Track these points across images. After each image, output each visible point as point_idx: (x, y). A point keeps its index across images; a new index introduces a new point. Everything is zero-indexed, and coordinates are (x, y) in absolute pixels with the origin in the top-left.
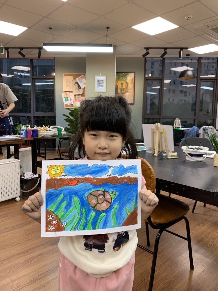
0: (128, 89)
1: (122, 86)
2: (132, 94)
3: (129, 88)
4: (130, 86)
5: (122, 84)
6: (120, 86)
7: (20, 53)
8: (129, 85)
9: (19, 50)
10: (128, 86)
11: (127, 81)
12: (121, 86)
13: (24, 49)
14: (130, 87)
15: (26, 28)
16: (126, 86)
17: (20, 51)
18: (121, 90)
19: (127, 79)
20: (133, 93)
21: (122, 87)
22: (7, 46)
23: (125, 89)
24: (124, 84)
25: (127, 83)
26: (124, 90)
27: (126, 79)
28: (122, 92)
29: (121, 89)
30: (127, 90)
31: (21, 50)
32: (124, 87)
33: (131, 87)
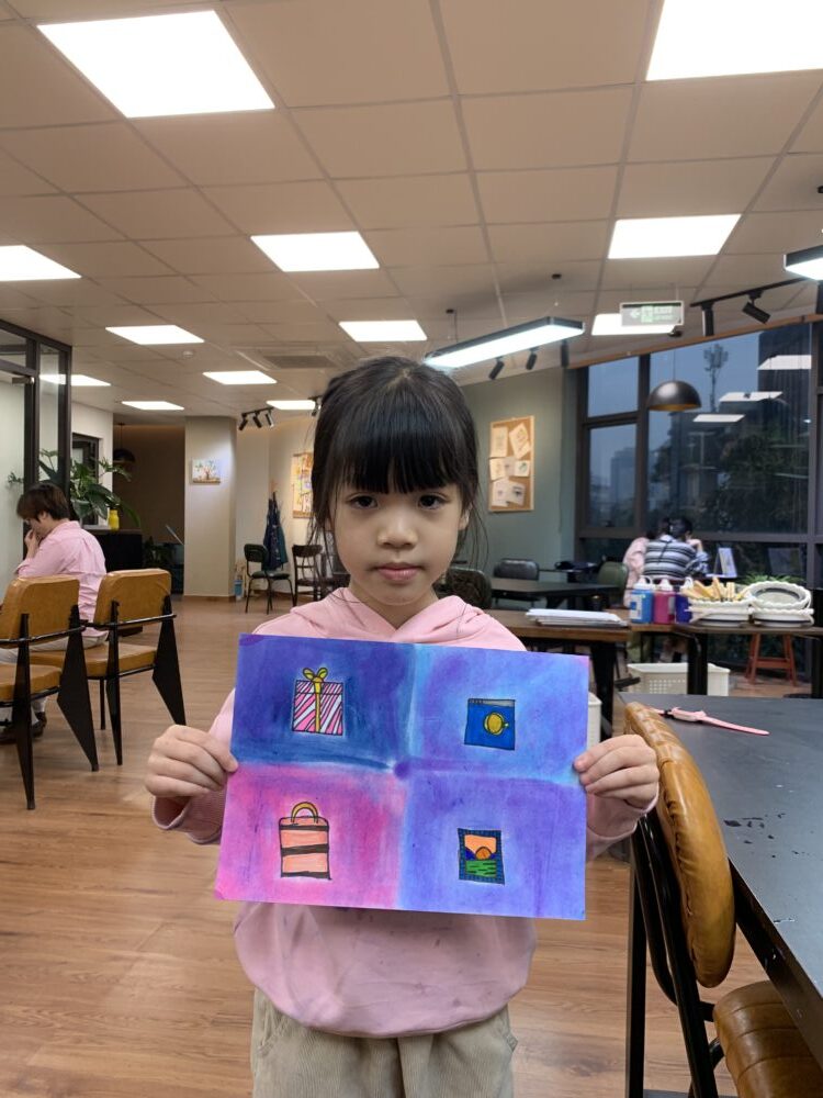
7: (751, 310)
9: (746, 299)
13: (765, 294)
15: (735, 218)
17: (750, 301)
22: (704, 296)
31: (753, 298)
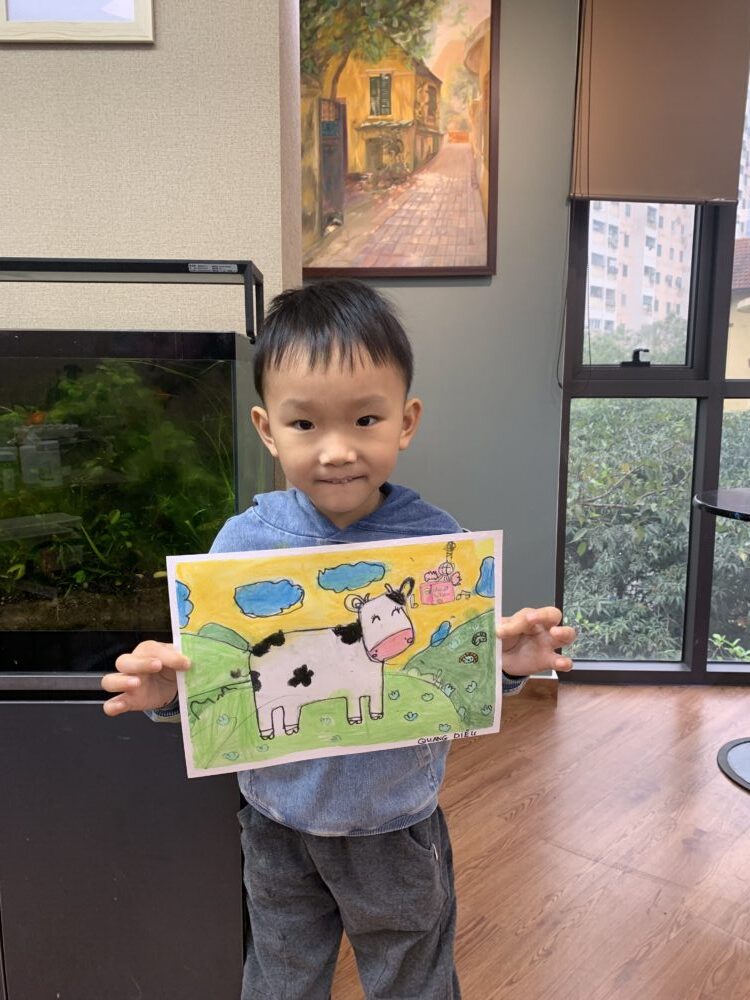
0: (437, 136)
1: (383, 107)
2: (475, 184)
3: (445, 123)
4: (456, 104)
5: (380, 88)
6: (359, 107)
8: (445, 93)
10: (433, 108)
11: (430, 64)
12: (368, 103)
14: (451, 112)
16: (416, 104)
18: (374, 147)
19: (427, 38)
20: (483, 171)
21: (380, 120)
23: (407, 139)
24: (404, 88)
25: (428, 81)
26: (397, 148)
27: (417, 42)
28: (380, 167)
29: (375, 135)
30: (430, 142)
32: (401, 113)
33: (466, 114)
